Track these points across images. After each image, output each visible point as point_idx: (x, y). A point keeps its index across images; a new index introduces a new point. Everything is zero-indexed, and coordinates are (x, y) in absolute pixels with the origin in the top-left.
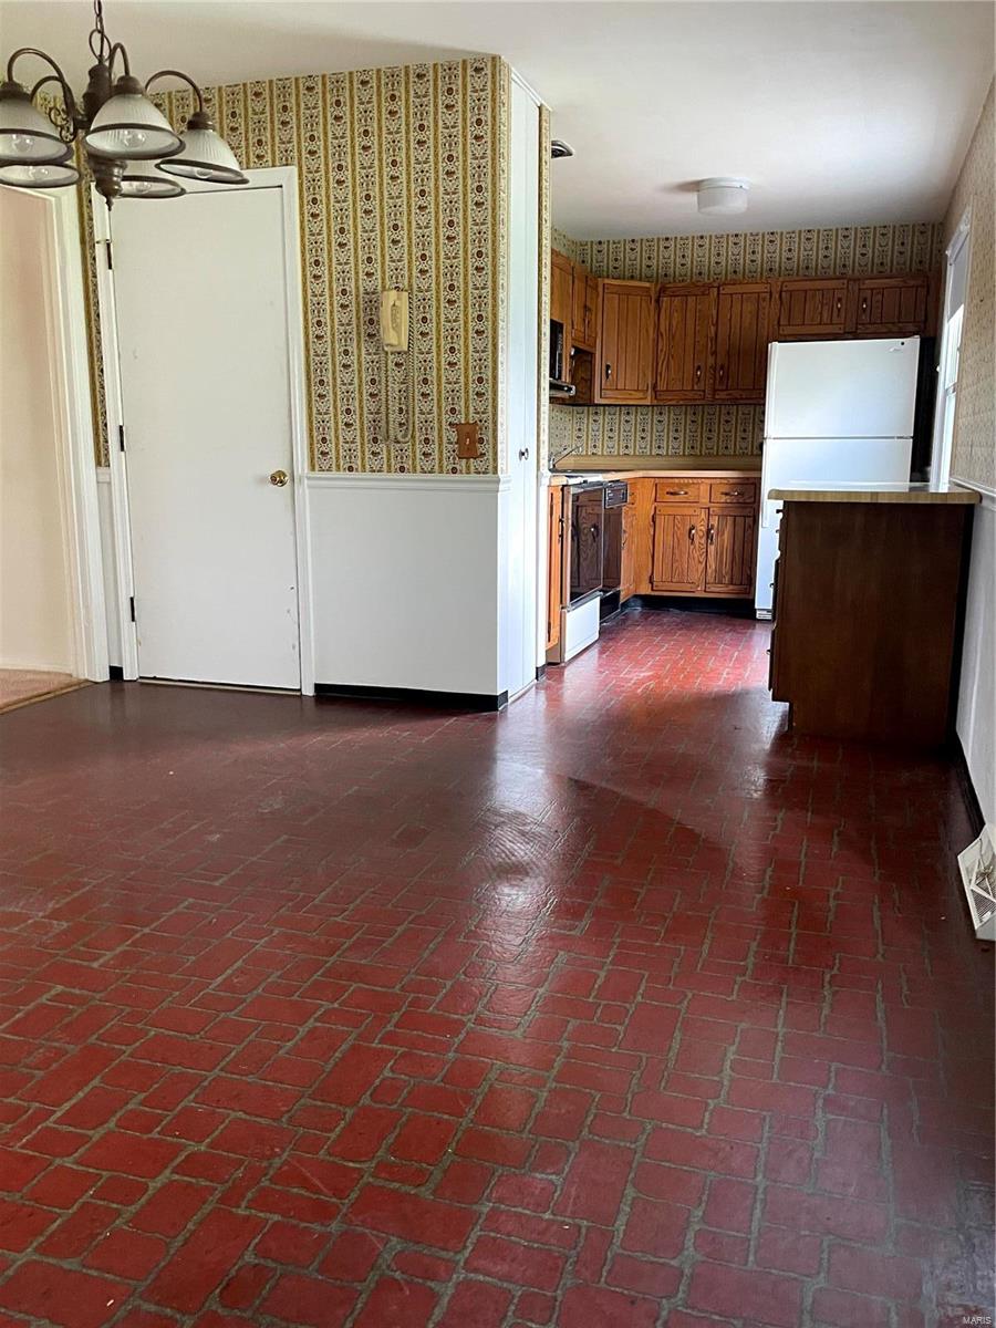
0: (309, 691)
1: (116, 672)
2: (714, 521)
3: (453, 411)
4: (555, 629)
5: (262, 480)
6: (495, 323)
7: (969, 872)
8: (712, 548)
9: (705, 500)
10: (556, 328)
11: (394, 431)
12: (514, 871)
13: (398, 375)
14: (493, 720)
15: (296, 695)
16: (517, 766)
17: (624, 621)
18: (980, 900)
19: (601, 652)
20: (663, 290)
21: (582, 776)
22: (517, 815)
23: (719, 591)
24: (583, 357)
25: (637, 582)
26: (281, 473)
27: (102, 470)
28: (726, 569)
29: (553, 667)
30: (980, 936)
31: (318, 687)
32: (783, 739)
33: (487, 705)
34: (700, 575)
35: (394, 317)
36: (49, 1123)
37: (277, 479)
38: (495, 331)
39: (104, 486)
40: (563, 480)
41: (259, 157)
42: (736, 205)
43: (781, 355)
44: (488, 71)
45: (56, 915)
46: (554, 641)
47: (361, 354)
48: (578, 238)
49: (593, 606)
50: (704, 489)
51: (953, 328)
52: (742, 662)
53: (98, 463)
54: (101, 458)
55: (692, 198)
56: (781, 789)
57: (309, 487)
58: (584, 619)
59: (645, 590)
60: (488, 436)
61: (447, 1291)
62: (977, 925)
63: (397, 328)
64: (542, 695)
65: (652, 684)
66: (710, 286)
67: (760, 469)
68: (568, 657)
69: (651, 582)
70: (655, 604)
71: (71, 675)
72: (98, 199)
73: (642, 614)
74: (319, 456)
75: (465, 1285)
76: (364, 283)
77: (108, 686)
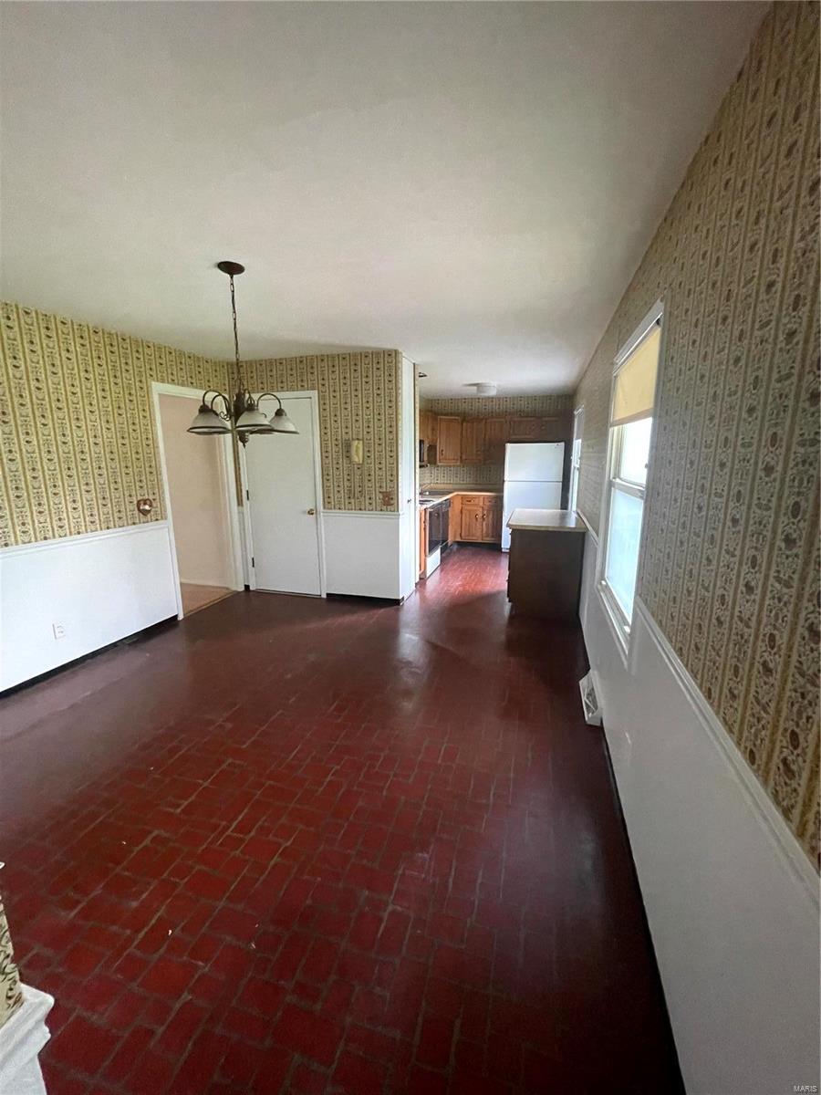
0: (324, 596)
1: (247, 587)
2: (485, 512)
3: (381, 487)
4: (423, 566)
5: (304, 512)
6: (397, 453)
7: (584, 691)
8: (484, 523)
9: (481, 504)
10: (421, 442)
11: (357, 494)
12: (408, 693)
13: (359, 472)
14: (398, 610)
15: (319, 598)
16: (407, 636)
17: (450, 554)
18: (588, 706)
19: (441, 571)
20: (463, 420)
21: (433, 640)
22: (409, 663)
23: (488, 540)
24: (432, 448)
25: (455, 537)
26: (312, 510)
27: (240, 507)
28: (490, 532)
29: (422, 581)
30: (589, 723)
31: (328, 594)
32: (512, 617)
33: (396, 603)
34: (479, 533)
35: (357, 451)
36: (229, 832)
37: (310, 513)
38: (397, 456)
39: (241, 514)
40: (424, 506)
41: (302, 386)
42: (493, 393)
43: (511, 450)
44: (394, 355)
45: (227, 720)
46: (423, 570)
47: (344, 463)
48: (430, 398)
49: (437, 553)
50: (482, 499)
51: (577, 444)
52: (497, 576)
53: (239, 505)
54: (240, 503)
55: (475, 388)
56: (512, 645)
57: (324, 516)
58: (435, 558)
59: (458, 539)
60: (395, 497)
61: (385, 915)
62: (586, 719)
63: (357, 455)
64: (418, 594)
65: (461, 588)
66: (482, 420)
67: (503, 491)
68: (428, 575)
69: (461, 536)
70: (462, 545)
71: (227, 589)
72: (240, 444)
73: (457, 549)
74: (328, 503)
75: (393, 913)
76: (345, 437)
77: (243, 594)
